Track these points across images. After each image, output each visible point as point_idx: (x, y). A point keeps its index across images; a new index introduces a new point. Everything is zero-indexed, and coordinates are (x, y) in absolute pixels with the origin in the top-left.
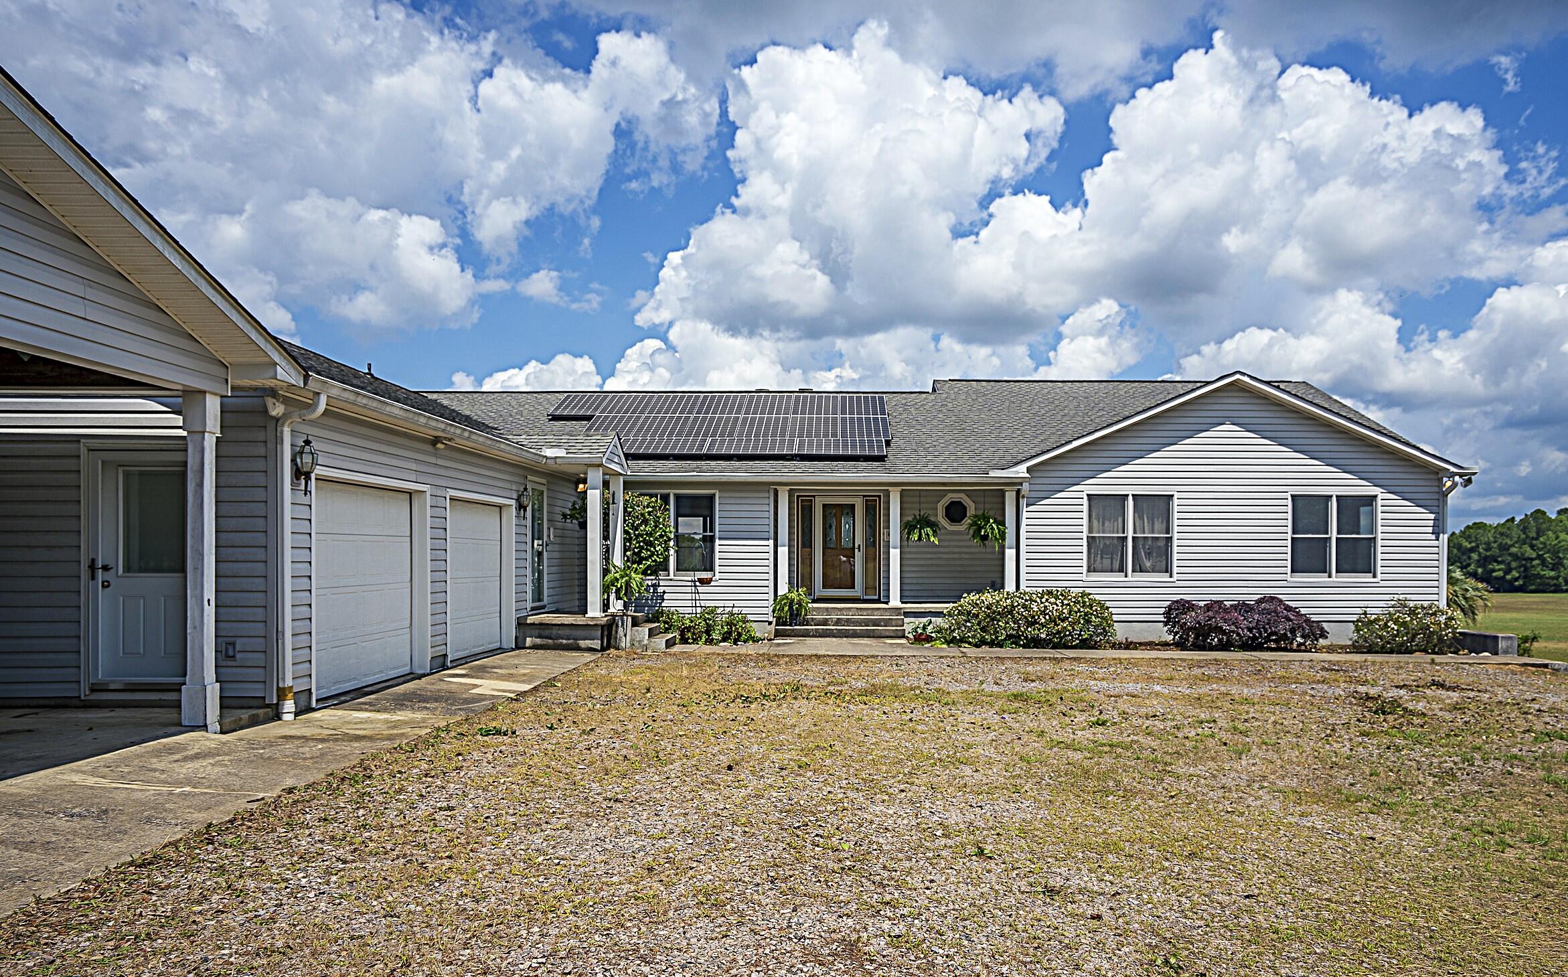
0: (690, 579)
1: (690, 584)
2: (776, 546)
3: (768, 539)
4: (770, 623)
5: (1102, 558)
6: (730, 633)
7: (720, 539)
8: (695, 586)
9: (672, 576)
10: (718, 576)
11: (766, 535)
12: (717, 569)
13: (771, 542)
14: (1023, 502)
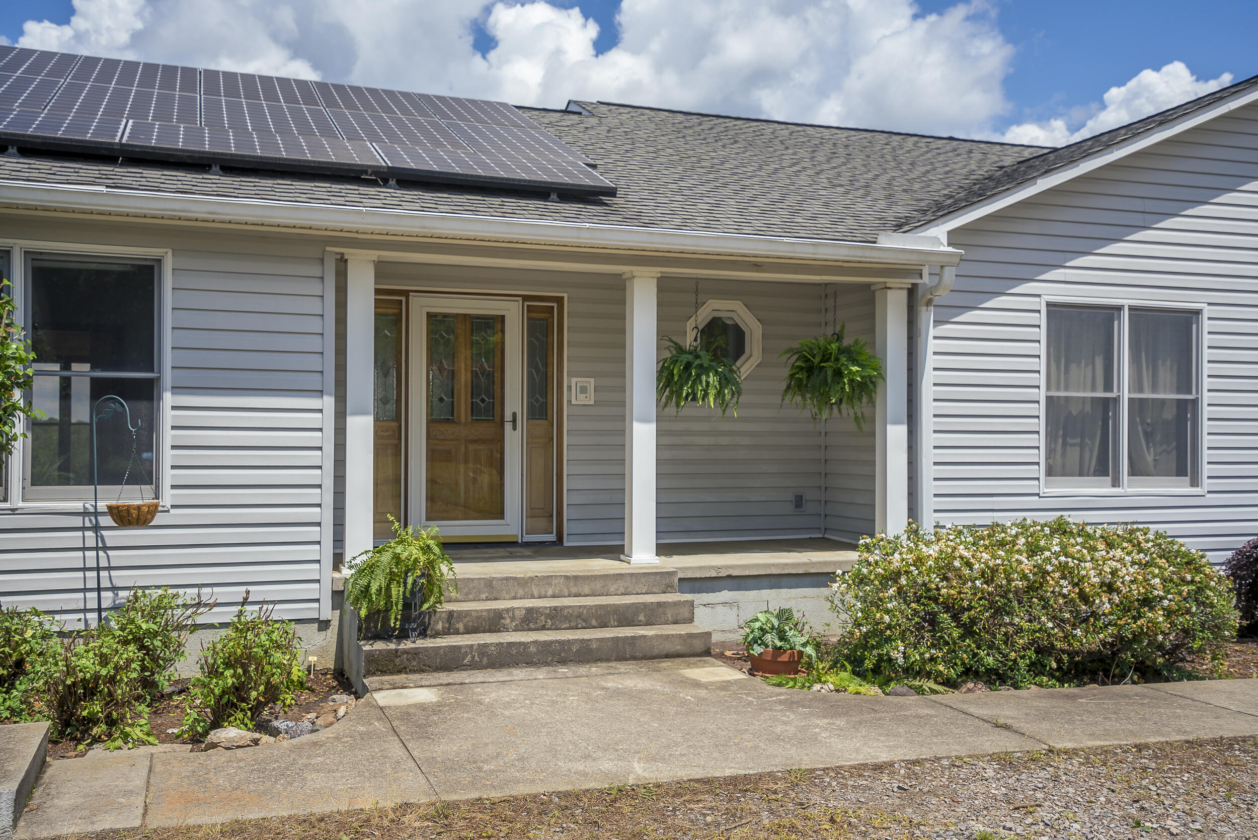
0: (78, 506)
1: (78, 522)
2: (341, 415)
3: (321, 393)
4: (324, 625)
5: (1064, 444)
6: (239, 691)
7: (177, 389)
8: (96, 528)
9: (16, 500)
10: (168, 497)
11: (314, 381)
12: (168, 476)
13: (328, 402)
14: (927, 316)
